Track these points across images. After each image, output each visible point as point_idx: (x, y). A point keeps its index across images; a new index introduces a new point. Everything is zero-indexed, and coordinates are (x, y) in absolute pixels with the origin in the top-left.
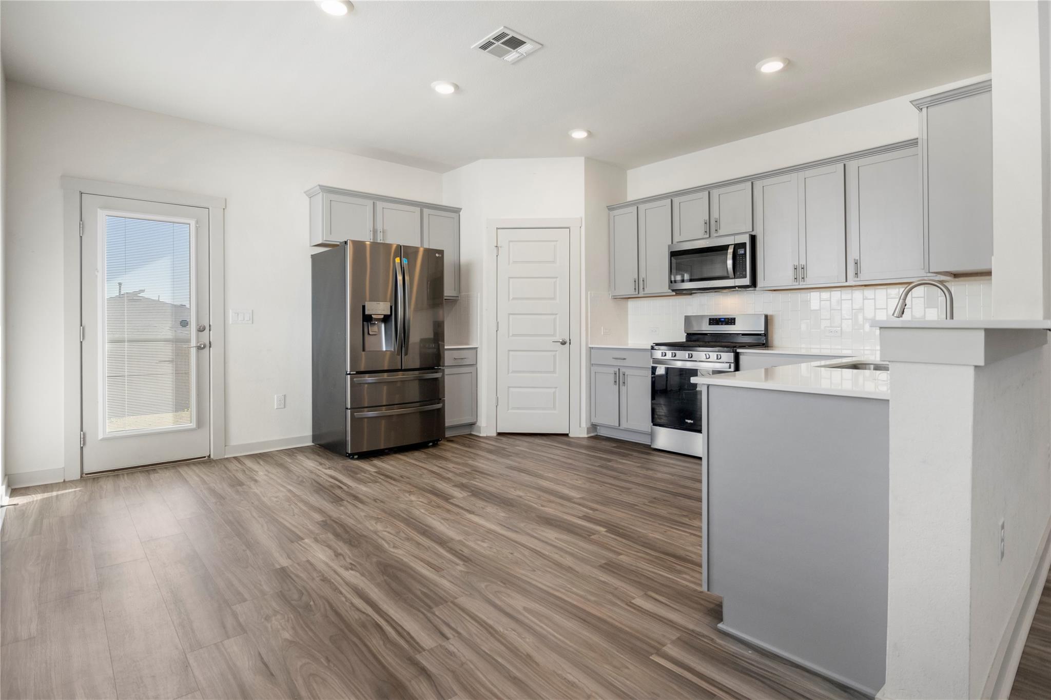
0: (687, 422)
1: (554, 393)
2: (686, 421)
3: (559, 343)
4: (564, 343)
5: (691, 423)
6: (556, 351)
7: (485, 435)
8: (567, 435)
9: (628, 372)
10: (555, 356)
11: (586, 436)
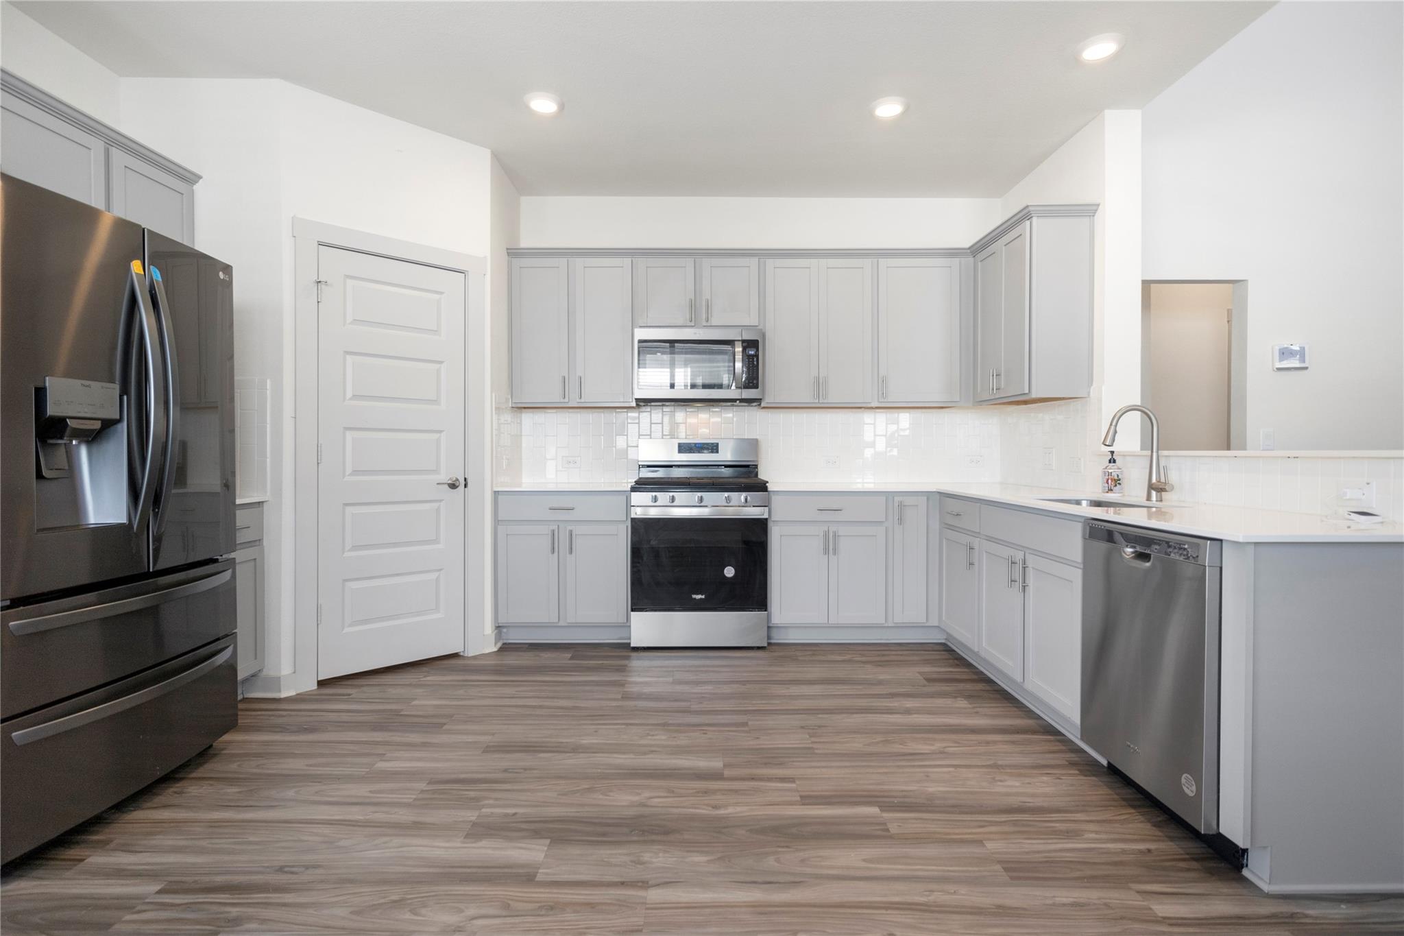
0: (695, 599)
1: (438, 579)
2: (694, 596)
3: (447, 486)
4: (453, 486)
5: (701, 599)
6: (441, 501)
7: (292, 693)
8: (455, 656)
9: (578, 530)
10: (438, 510)
11: (495, 649)
